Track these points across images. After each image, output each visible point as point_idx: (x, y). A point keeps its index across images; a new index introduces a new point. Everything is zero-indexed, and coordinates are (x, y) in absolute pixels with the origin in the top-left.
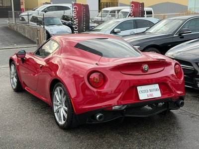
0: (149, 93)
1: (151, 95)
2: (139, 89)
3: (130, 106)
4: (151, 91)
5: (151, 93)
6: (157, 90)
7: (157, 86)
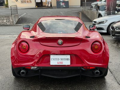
0: (60, 61)
1: (61, 63)
2: (52, 57)
3: (41, 68)
4: (62, 59)
5: (62, 61)
6: (67, 59)
7: (69, 57)
